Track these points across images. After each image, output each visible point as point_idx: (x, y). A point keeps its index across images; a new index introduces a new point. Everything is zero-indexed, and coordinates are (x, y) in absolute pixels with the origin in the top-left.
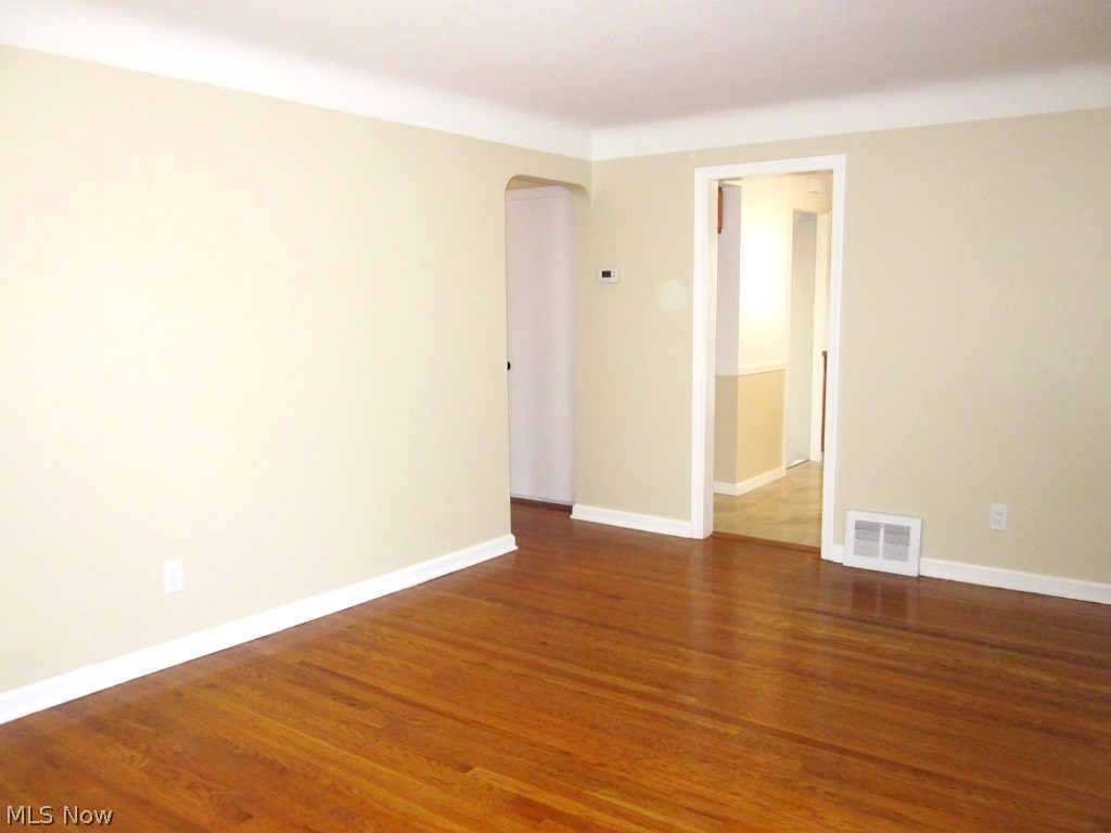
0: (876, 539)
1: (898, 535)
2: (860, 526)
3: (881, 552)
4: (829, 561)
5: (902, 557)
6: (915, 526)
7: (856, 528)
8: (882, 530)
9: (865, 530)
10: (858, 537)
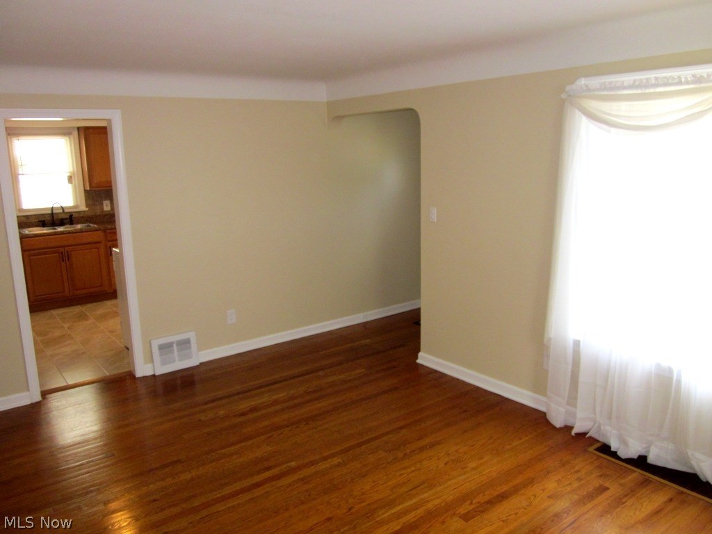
0: (172, 352)
1: (185, 344)
2: (162, 347)
3: (177, 358)
4: (144, 377)
5: (189, 356)
6: (192, 336)
7: (159, 349)
8: (175, 345)
9: (166, 348)
10: (161, 355)
